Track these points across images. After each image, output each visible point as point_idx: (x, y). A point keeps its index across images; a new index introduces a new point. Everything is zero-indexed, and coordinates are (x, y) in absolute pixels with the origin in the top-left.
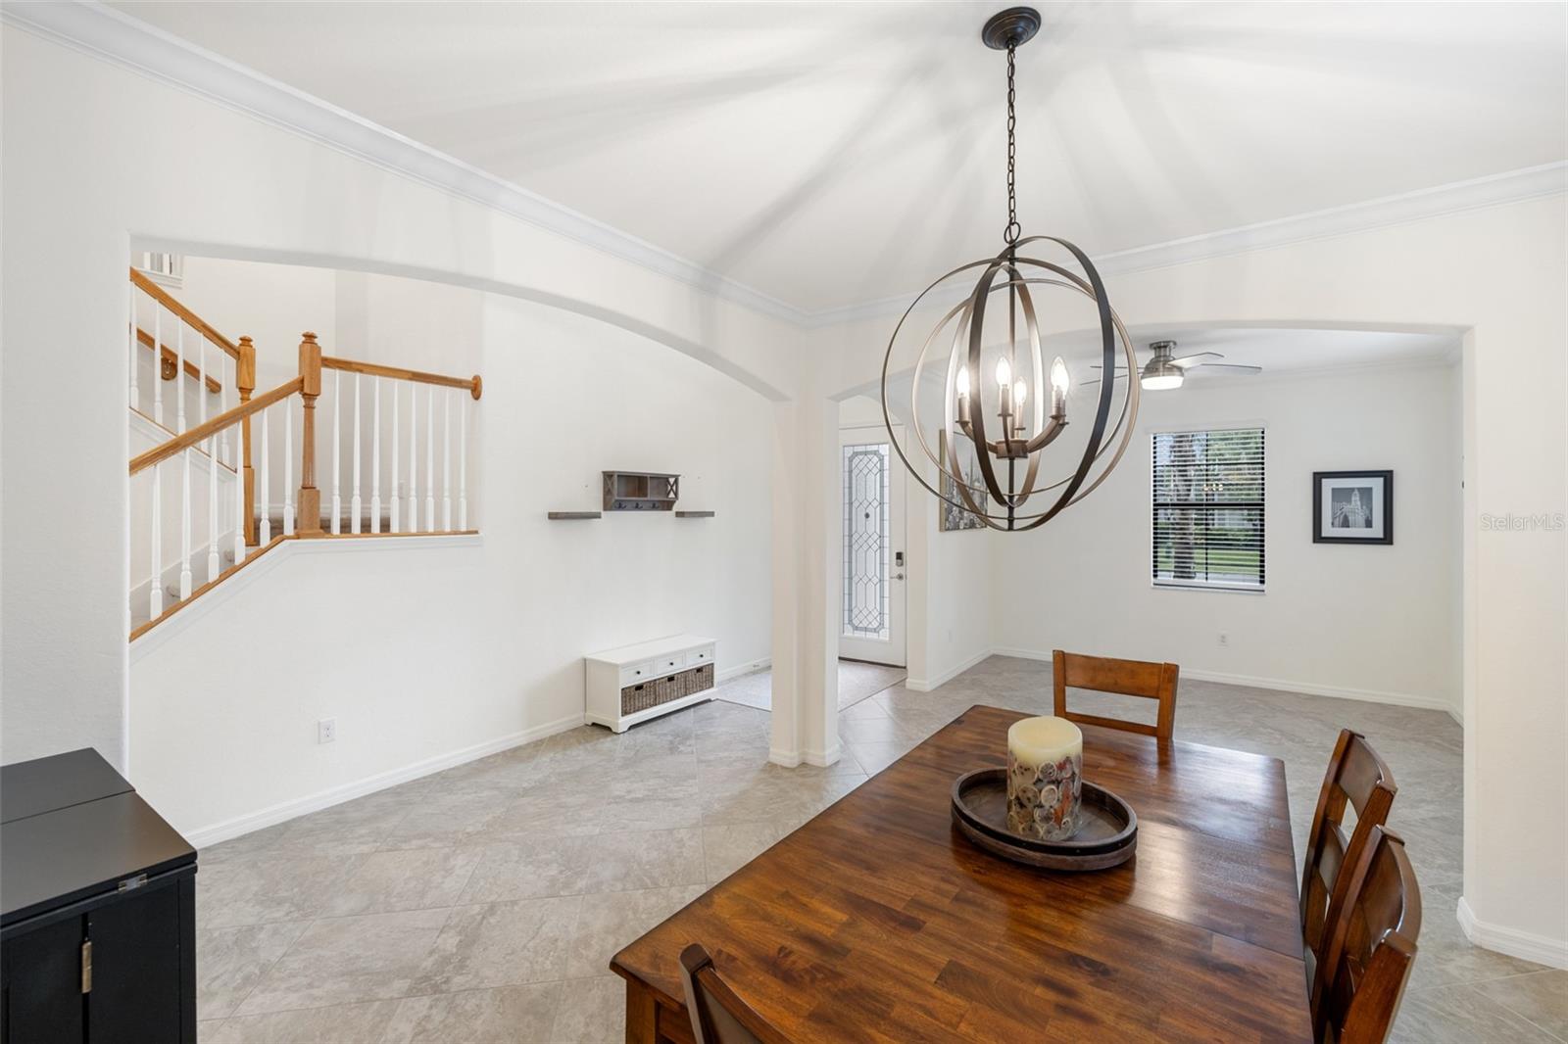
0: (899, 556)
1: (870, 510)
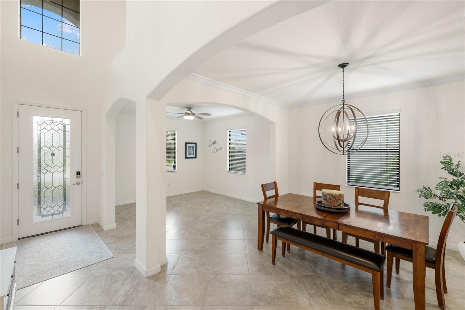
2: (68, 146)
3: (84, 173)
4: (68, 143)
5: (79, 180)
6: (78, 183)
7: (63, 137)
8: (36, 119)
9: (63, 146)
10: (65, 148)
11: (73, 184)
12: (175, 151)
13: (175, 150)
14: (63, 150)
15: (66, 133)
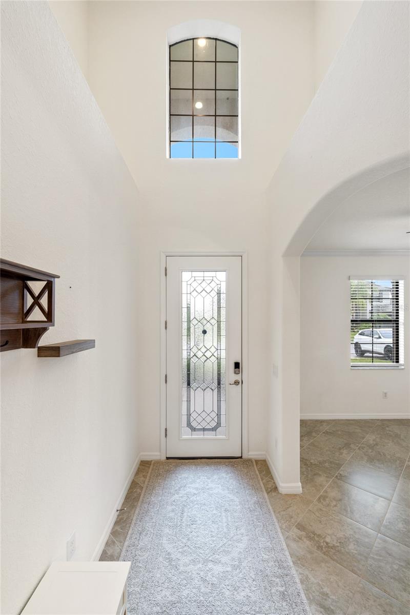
0: (237, 365)
1: (208, 327)
2: (223, 318)
3: (245, 366)
4: (223, 312)
5: (238, 377)
6: (236, 383)
7: (216, 302)
8: (186, 276)
9: (216, 318)
10: (219, 322)
11: (230, 384)
12: (398, 324)
13: (398, 321)
14: (216, 325)
15: (220, 296)
